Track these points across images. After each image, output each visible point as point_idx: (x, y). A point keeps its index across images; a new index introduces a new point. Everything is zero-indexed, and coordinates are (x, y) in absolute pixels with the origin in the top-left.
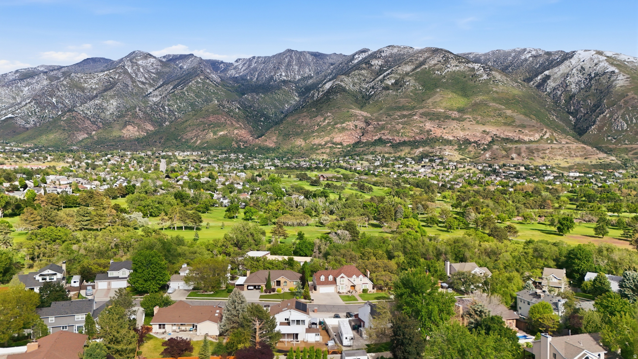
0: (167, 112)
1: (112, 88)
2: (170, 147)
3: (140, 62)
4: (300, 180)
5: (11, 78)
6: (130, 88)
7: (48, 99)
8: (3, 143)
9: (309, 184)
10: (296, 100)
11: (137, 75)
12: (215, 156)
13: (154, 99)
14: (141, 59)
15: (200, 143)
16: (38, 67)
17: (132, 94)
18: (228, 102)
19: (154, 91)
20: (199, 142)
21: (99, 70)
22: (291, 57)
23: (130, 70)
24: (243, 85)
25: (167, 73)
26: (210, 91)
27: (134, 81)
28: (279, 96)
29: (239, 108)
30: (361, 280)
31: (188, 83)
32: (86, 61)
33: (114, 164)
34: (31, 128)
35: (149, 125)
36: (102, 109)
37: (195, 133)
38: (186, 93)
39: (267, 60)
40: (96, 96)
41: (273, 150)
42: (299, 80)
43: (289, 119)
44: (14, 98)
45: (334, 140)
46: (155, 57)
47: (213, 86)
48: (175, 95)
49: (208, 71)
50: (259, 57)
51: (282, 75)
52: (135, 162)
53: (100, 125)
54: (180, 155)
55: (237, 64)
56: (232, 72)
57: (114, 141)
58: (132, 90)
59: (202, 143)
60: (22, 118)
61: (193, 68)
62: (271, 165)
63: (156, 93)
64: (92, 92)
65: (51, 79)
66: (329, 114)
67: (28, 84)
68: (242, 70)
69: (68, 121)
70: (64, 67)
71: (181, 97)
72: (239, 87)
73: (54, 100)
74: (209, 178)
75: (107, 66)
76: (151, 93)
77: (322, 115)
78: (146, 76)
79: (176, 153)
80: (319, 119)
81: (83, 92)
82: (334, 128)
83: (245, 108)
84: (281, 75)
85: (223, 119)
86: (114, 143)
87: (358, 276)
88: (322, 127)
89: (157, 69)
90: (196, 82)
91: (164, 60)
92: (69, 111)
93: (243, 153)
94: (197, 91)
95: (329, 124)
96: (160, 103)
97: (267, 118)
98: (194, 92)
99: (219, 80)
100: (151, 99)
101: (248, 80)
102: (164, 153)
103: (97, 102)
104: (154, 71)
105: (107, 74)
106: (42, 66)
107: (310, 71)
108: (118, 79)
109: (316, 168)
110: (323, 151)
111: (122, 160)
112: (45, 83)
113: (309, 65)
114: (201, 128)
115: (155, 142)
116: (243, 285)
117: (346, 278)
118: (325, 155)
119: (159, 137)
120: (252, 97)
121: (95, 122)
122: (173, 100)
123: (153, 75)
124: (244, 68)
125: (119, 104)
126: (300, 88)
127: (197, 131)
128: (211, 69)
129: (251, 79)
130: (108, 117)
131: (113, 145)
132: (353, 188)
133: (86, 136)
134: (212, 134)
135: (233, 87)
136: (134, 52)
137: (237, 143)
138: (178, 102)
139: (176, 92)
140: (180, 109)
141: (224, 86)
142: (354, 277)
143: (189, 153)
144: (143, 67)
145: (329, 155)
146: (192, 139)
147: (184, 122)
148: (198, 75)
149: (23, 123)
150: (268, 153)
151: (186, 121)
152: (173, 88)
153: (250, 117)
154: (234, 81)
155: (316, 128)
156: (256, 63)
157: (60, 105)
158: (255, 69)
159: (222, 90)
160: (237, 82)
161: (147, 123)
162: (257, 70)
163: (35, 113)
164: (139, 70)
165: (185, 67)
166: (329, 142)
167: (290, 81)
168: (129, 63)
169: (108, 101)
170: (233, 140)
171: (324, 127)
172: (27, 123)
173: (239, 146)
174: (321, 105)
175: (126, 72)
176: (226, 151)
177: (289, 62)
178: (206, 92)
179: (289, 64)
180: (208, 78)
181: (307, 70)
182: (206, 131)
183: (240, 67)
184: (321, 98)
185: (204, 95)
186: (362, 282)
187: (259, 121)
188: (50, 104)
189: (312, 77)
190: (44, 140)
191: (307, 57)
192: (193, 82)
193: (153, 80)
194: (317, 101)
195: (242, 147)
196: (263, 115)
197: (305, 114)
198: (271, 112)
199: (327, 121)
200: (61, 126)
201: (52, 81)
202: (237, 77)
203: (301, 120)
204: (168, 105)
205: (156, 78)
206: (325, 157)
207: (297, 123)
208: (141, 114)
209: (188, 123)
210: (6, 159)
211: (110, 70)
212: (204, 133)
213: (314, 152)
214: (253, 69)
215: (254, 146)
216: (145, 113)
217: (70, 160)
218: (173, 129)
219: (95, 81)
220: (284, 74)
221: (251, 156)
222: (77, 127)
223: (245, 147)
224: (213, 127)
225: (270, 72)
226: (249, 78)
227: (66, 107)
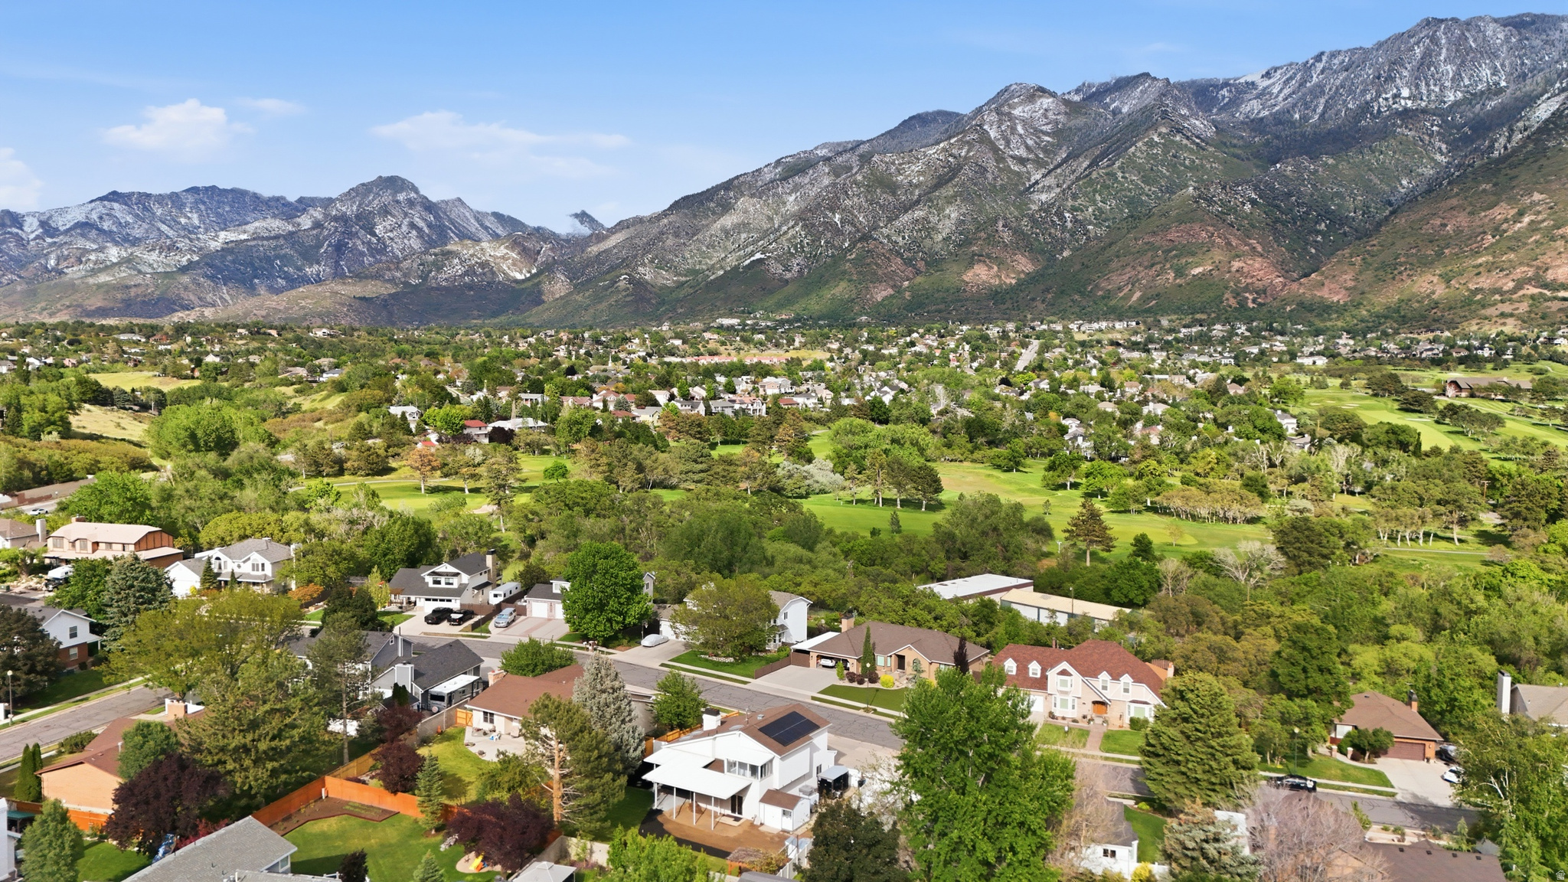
0: (1069, 225)
1: (951, 179)
2: (1065, 311)
3: (1017, 112)
4: (1376, 395)
5: (768, 177)
6: (990, 176)
7: (826, 216)
8: (743, 312)
9: (1396, 406)
10: (1437, 163)
11: (1008, 143)
12: (1170, 331)
13: (1044, 197)
14: (1020, 103)
15: (1139, 299)
16: (816, 148)
17: (993, 190)
18: (1224, 188)
19: (1044, 176)
20: (1138, 294)
21: (931, 141)
22: (1434, 40)
23: (993, 134)
24: (1277, 137)
25: (1080, 130)
26: (1183, 165)
27: (1000, 158)
28: (1386, 155)
29: (1253, 202)
30: (1126, 690)
31: (1127, 149)
32: (908, 124)
33: (920, 354)
34: (793, 279)
35: (1023, 260)
36: (929, 230)
37: (1129, 273)
38: (1120, 174)
39: (1358, 58)
40: (918, 202)
41: (1341, 310)
42: (1456, 104)
43: (1401, 221)
44: (770, 219)
45: (1550, 276)
46: (1053, 95)
47: (1191, 151)
48: (1091, 183)
49: (1184, 111)
50: (1333, 55)
51: (1404, 94)
52: (967, 347)
53: (921, 265)
54: (1082, 330)
55: (1267, 83)
56: (1252, 107)
57: (944, 301)
58: (995, 179)
59: (1144, 299)
60: (778, 259)
61: (1143, 110)
62: (1319, 353)
63: (1050, 181)
64: (912, 193)
65: (836, 172)
66: (1537, 197)
67: (795, 189)
68: (1280, 99)
69: (858, 262)
70: (863, 143)
71: (1106, 187)
72: (1267, 143)
73: (837, 218)
74: (1102, 385)
75: (947, 130)
76: (1037, 183)
77: (1512, 201)
78: (1030, 142)
79: (1073, 326)
80: (1502, 211)
81: (894, 194)
82: (1553, 239)
83: (1271, 200)
84: (1396, 96)
85: (1204, 234)
86: (942, 306)
87: (1116, 677)
88: (1510, 238)
89: (1057, 122)
90: (1146, 144)
91: (1077, 98)
92: (865, 238)
93: (1249, 321)
94: (1148, 167)
95: (1533, 227)
96: (1053, 204)
97: (1337, 220)
98: (1139, 169)
99: (1211, 132)
100: (1035, 197)
101: (1293, 123)
102: (1044, 327)
103: (919, 214)
104: (1048, 128)
105: (944, 150)
106: (824, 146)
107: (1495, 72)
108: (966, 158)
109: (1461, 361)
110: (1507, 308)
111: (941, 344)
112: (826, 181)
113: (1494, 55)
114: (1146, 260)
115: (1033, 299)
116: (808, 653)
117: (1076, 677)
118: (1510, 321)
119: (1042, 287)
120: (1298, 168)
121: (911, 260)
122: (1086, 195)
123: (1047, 138)
124: (1286, 91)
125: (964, 215)
126: (1455, 127)
127: (1134, 268)
128: (1193, 105)
129: (1305, 118)
130: (937, 248)
131: (940, 311)
132: (1546, 421)
133: (890, 291)
134: (1171, 275)
135: (1248, 145)
136: (1006, 89)
137: (1237, 294)
138: (1098, 198)
139: (1094, 175)
140: (1100, 217)
141: (1221, 145)
142: (1104, 676)
143: (1104, 325)
144: (1024, 121)
145: (1524, 320)
146: (1120, 289)
147: (1104, 249)
148: (1154, 126)
149: (780, 269)
150: (1324, 320)
151: (1110, 245)
152: (1089, 166)
153: (1284, 223)
154: (1253, 130)
155: (1489, 239)
156: (1322, 72)
157: (848, 228)
158: (1320, 89)
159: (1216, 158)
160: (1262, 133)
161: (1019, 257)
162: (1323, 93)
163: (802, 247)
164: (1013, 129)
165: (1125, 110)
166: (1529, 281)
167: (1424, 111)
168: (994, 117)
169: (940, 210)
170: (1226, 288)
171: (1517, 237)
172: (788, 269)
173: (1242, 304)
174: (1512, 173)
175: (984, 139)
176: (1204, 316)
177: (1427, 54)
178: (1173, 167)
179: (1427, 60)
180: (1179, 131)
181: (1485, 72)
182: (1158, 267)
183: (1275, 91)
184: (1515, 151)
185: (1164, 176)
186: (1130, 696)
187: (1310, 233)
188: (830, 225)
189: (1500, 91)
190: (814, 304)
191: (1489, 33)
192: (1140, 144)
193: (1045, 151)
194: (1502, 159)
195: (1251, 305)
196: (1326, 214)
197: (1454, 202)
198: (1352, 205)
199: (1526, 219)
200: (844, 273)
201: (838, 176)
202: (1262, 119)
203: (1438, 222)
204: (1073, 209)
205: (1052, 145)
206: (1510, 328)
207: (1427, 229)
208: (1007, 236)
209: (1115, 248)
210: (723, 344)
211: (950, 138)
212: (1152, 272)
213: (1474, 315)
214: (1311, 91)
215: (1285, 302)
216: (1016, 232)
217: (835, 346)
218: (1077, 267)
219: (916, 168)
220: (1405, 93)
221: (1271, 329)
222: (875, 274)
223: (1260, 305)
224: (1176, 256)
225: (1364, 92)
226: (1297, 116)
227: (858, 231)
